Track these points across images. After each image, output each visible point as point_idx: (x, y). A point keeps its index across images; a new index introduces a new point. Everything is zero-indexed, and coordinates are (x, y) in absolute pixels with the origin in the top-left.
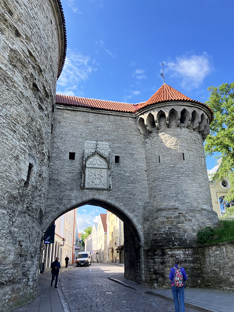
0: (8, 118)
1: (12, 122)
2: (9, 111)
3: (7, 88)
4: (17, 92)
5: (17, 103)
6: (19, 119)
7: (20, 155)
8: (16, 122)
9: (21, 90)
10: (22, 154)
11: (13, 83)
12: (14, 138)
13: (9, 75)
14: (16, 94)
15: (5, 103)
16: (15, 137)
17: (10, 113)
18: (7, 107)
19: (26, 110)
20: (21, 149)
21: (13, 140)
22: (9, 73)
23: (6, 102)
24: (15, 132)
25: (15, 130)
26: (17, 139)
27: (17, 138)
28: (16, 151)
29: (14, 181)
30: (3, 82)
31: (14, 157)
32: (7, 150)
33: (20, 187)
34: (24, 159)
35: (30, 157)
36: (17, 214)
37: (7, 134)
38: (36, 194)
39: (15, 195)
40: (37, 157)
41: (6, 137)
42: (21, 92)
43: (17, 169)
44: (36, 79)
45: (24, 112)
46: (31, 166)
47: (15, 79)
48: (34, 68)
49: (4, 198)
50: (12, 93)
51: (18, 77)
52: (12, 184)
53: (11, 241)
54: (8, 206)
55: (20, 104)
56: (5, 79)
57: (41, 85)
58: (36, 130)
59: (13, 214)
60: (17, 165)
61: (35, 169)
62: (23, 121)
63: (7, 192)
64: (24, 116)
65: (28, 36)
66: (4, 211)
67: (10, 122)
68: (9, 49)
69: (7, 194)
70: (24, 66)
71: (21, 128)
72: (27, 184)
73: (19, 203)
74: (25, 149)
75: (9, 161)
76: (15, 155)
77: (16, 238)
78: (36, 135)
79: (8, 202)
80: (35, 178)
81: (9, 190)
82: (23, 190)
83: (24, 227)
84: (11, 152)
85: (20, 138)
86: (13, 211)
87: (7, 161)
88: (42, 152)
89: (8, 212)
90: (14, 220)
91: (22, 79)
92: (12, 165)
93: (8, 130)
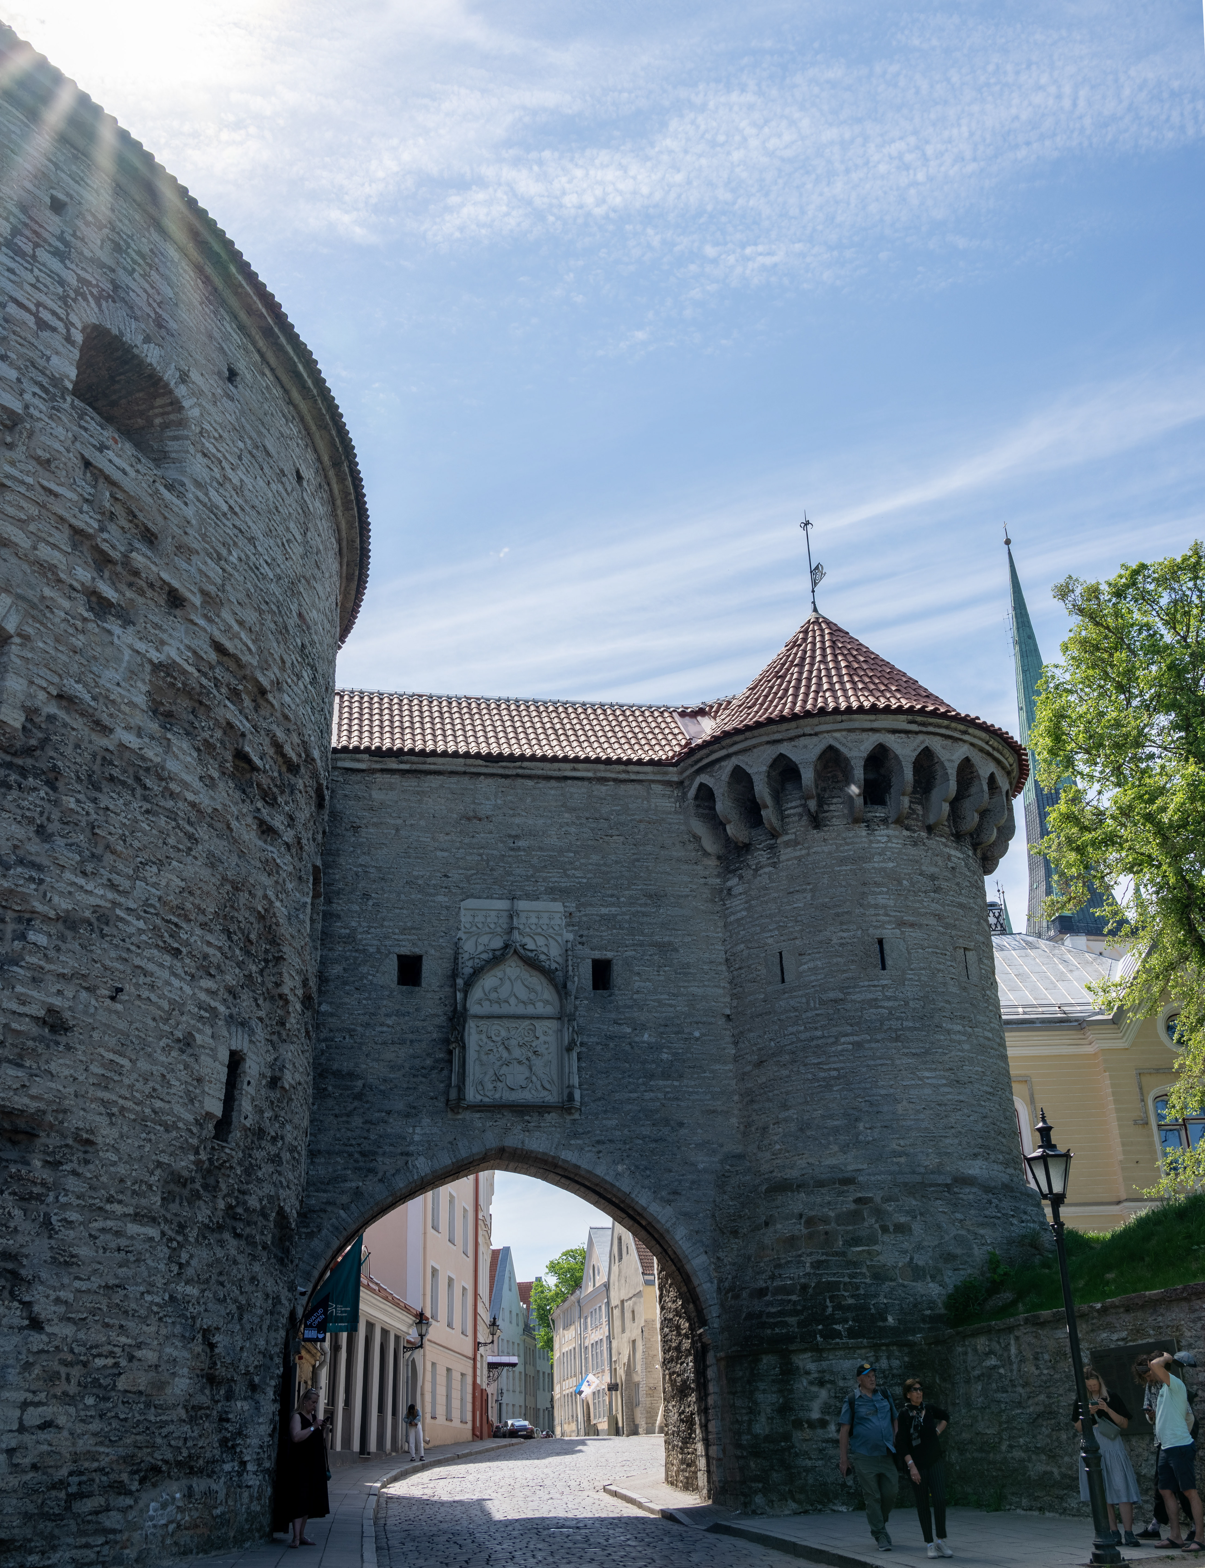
0: (153, 911)
1: (168, 921)
2: (155, 885)
3: (147, 806)
4: (178, 809)
5: (179, 850)
6: (188, 906)
7: (199, 1031)
8: (179, 915)
9: (190, 797)
10: (204, 1024)
11: (164, 784)
12: (176, 975)
13: (151, 761)
14: (175, 820)
15: (141, 863)
16: (180, 971)
17: (158, 893)
18: (148, 875)
19: (212, 862)
20: (200, 1008)
21: (170, 985)
22: (150, 754)
23: (144, 856)
24: (176, 953)
25: (176, 945)
26: (183, 975)
27: (186, 973)
28: (184, 1018)
29: (181, 1125)
30: (133, 790)
31: (179, 1041)
32: (153, 1024)
33: (201, 1141)
34: (211, 1041)
35: (233, 1029)
36: (192, 1234)
37: (151, 967)
38: (259, 1155)
39: (185, 1173)
40: (261, 1019)
41: (148, 980)
42: (193, 805)
43: (189, 1080)
44: (243, 735)
45: (205, 873)
46: (235, 1061)
47: (172, 766)
48: (235, 695)
49: (150, 1186)
50: (162, 821)
51: (181, 756)
52: (174, 1134)
53: (178, 1329)
54: (163, 1212)
55: (190, 849)
56: (138, 779)
57: (267, 741)
58: (252, 919)
59: (180, 1238)
60: (187, 1067)
61: (253, 1067)
62: (203, 906)
63: (159, 1164)
64: (205, 888)
65: (212, 589)
66: (152, 1232)
67: (158, 922)
68: (148, 668)
69: (158, 1172)
70: (201, 703)
71: (198, 931)
72: (223, 1126)
73: (199, 1197)
74: (213, 1004)
75: (163, 1058)
76: (179, 1034)
77: (193, 1318)
78: (253, 937)
79: (163, 1199)
80: (253, 1100)
81: (165, 1159)
82: (213, 1148)
83: (221, 1279)
84: (166, 1028)
85: (193, 971)
86: (181, 1228)
87: (155, 1062)
88: (279, 991)
89: (163, 1234)
90: (184, 1257)
91: (195, 754)
92: (173, 1070)
93: (155, 952)
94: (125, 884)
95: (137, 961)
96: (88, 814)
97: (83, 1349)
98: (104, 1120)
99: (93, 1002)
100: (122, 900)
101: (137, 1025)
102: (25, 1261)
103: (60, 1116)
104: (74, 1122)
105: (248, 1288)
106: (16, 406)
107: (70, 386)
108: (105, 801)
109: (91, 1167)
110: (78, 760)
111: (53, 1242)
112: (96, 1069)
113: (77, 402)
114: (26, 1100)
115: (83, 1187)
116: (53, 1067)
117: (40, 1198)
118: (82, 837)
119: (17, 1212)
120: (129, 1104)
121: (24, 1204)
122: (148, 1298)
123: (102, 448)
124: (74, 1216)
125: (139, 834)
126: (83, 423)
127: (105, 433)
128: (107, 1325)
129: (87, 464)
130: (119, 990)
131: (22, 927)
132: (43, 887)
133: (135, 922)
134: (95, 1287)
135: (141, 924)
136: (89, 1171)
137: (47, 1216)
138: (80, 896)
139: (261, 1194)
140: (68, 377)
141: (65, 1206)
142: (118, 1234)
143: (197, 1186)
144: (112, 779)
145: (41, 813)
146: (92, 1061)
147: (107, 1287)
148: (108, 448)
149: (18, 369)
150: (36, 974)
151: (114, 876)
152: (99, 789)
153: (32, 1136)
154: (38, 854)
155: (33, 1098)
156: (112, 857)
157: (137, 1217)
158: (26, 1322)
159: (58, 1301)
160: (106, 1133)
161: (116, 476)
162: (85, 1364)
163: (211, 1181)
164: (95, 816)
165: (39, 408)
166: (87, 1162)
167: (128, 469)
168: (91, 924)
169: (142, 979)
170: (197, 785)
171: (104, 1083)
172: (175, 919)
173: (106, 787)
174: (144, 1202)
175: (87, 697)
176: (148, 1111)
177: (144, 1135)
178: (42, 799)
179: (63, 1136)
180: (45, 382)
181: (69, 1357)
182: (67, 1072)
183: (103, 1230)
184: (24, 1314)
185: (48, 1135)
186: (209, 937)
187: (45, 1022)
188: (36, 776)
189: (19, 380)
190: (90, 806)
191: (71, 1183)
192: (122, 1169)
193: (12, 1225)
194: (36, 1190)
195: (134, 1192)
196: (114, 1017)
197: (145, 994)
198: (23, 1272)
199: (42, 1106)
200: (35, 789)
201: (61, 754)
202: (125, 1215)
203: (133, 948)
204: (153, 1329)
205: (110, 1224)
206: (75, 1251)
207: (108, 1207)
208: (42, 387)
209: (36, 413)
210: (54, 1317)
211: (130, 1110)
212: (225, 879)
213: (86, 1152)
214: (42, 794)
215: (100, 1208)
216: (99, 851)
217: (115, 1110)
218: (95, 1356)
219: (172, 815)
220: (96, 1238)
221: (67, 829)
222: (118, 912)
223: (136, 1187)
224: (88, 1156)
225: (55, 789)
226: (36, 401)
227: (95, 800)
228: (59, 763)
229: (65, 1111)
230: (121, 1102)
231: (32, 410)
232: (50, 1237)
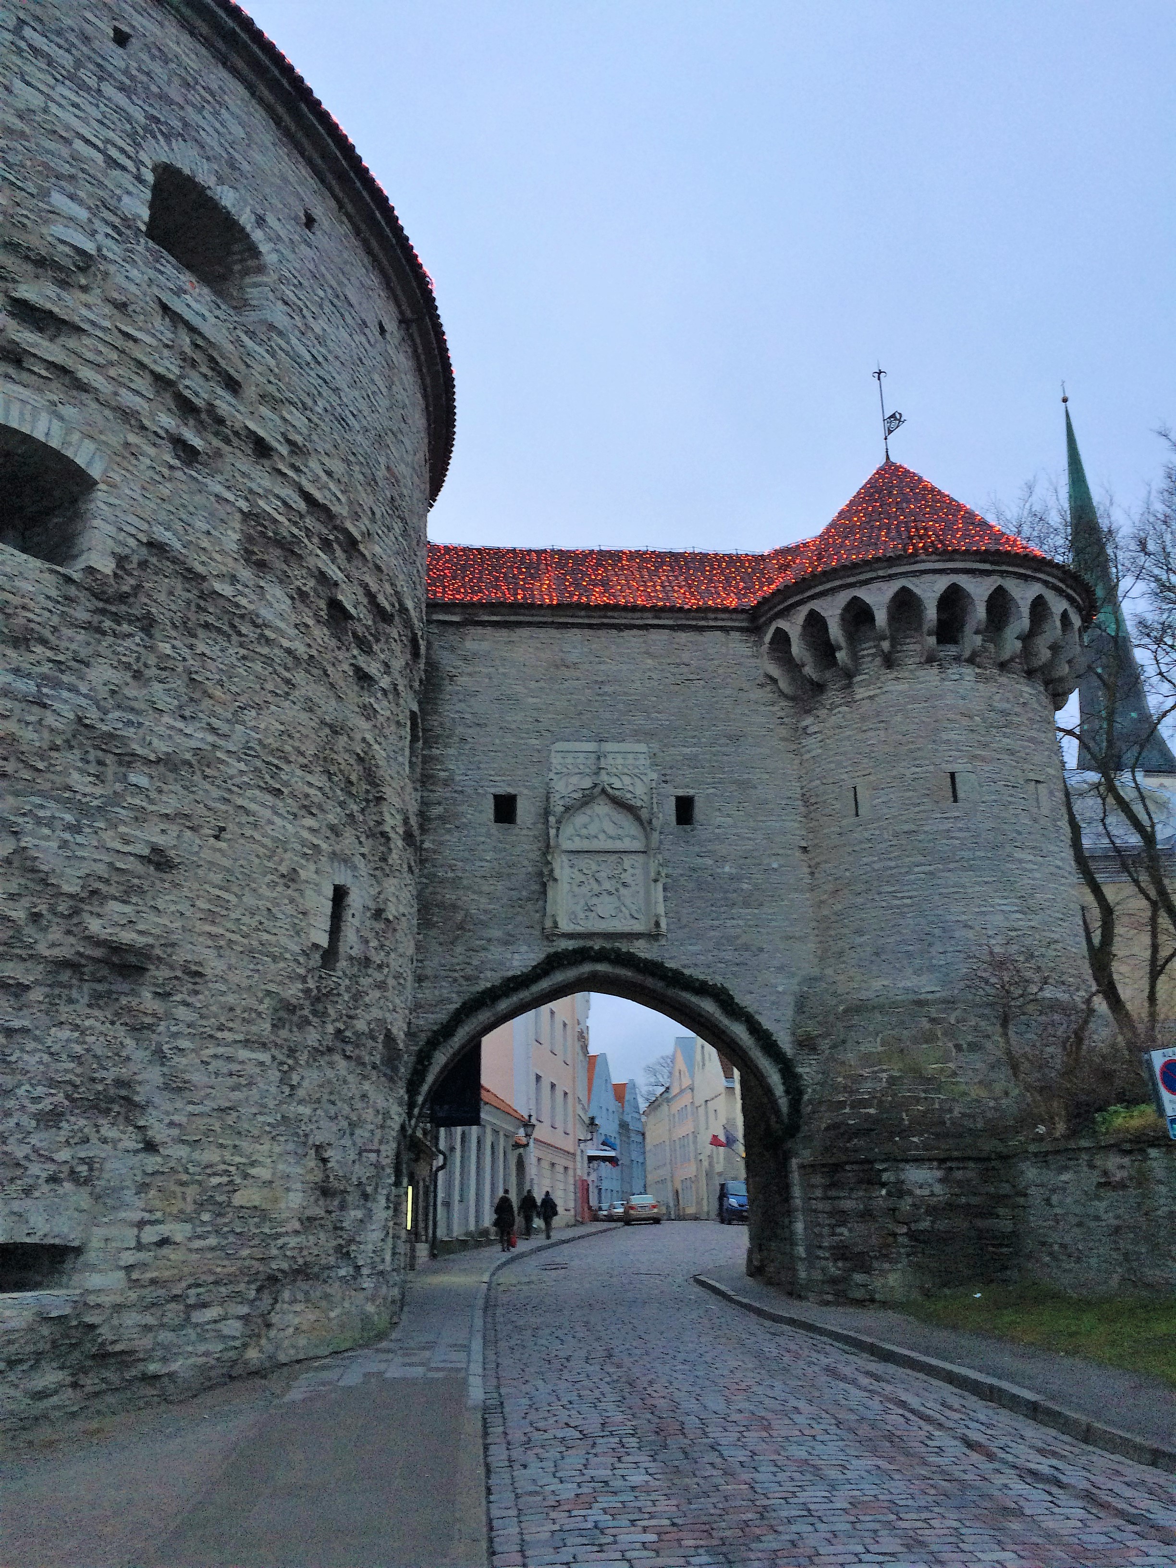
0: (253, 753)
1: (268, 763)
2: (255, 729)
3: (243, 652)
6: (288, 748)
7: (302, 867)
8: (280, 758)
9: (286, 643)
10: (308, 860)
11: (259, 631)
13: (245, 608)
16: (282, 811)
18: (247, 719)
19: (310, 707)
20: (303, 846)
21: (273, 823)
22: (243, 601)
23: (243, 699)
24: (278, 793)
25: (278, 786)
26: (285, 814)
27: (288, 812)
28: (289, 855)
29: (288, 956)
30: (229, 636)
31: (283, 876)
32: (257, 861)
33: (309, 971)
34: (315, 876)
35: (336, 864)
36: (303, 1058)
37: (253, 807)
38: (365, 981)
39: (294, 1001)
40: (363, 855)
41: (250, 819)
42: (289, 651)
43: (295, 913)
44: (336, 584)
45: (304, 716)
46: (340, 895)
47: (266, 614)
48: (326, 545)
49: (259, 1014)
50: (258, 667)
51: (276, 605)
52: (282, 965)
53: (291, 1147)
54: (273, 1038)
55: (287, 694)
56: (232, 626)
57: (360, 591)
58: (352, 761)
59: (290, 1062)
60: (292, 901)
61: (356, 900)
62: (303, 748)
63: (269, 993)
64: (304, 731)
65: (299, 439)
66: (265, 1057)
67: (259, 764)
68: (238, 516)
69: (267, 1001)
70: (292, 552)
71: (299, 772)
72: (330, 955)
73: (309, 1023)
74: (316, 842)
75: (267, 893)
76: (283, 869)
77: (306, 1135)
78: (354, 778)
79: (273, 1025)
80: (358, 930)
81: (272, 987)
82: (320, 977)
83: (332, 1098)
84: (270, 865)
85: (295, 810)
86: (292, 1052)
87: (260, 897)
88: (380, 829)
89: (274, 1058)
90: (295, 1079)
91: (289, 602)
92: (278, 905)
93: (257, 792)
94: (224, 728)
95: (240, 802)
96: (184, 659)
97: (198, 1169)
98: (212, 953)
99: (198, 841)
100: (221, 742)
101: (241, 862)
102: (138, 1089)
103: (169, 950)
104: (181, 956)
105: (359, 1105)
106: (90, 247)
107: (143, 228)
108: (201, 648)
109: (200, 997)
110: (173, 607)
111: (165, 1069)
112: (201, 904)
113: (151, 244)
114: (134, 935)
115: (191, 1016)
116: (160, 904)
117: (150, 1027)
118: (179, 682)
119: (128, 1041)
120: (235, 937)
121: (137, 1034)
122: (260, 1118)
123: (179, 292)
124: (184, 1044)
125: (236, 679)
126: (158, 266)
127: (181, 276)
128: (222, 1146)
129: (165, 308)
130: (222, 829)
131: (123, 770)
132: (141, 731)
133: (236, 764)
134: (207, 1109)
135: (242, 766)
136: (200, 1001)
137: (159, 1045)
138: (179, 739)
139: (369, 1018)
140: (140, 217)
141: (175, 1035)
142: (229, 1059)
143: (306, 1012)
144: (207, 626)
145: (138, 659)
146: (198, 897)
147: (220, 1110)
148: (185, 292)
149: (89, 208)
150: (138, 815)
151: (213, 721)
152: (195, 636)
153: (141, 970)
154: (136, 699)
155: (141, 933)
156: (211, 702)
157: (246, 1043)
158: (141, 1145)
159: (171, 1124)
160: (214, 965)
161: (196, 321)
162: (200, 1183)
163: (320, 1007)
164: (192, 662)
165: (113, 251)
166: (196, 993)
167: (207, 314)
168: (191, 766)
169: (244, 819)
170: (293, 632)
171: (211, 917)
172: (276, 762)
173: (201, 632)
174: (254, 1029)
175: (178, 545)
176: (255, 943)
177: (252, 966)
178: (138, 645)
179: (172, 968)
180: (117, 221)
181: (185, 1177)
182: (173, 908)
183: (215, 1056)
184: (139, 1138)
185: (157, 968)
186: (309, 778)
187: (150, 861)
188: (130, 623)
189: (90, 220)
190: (186, 652)
191: (181, 1012)
192: (231, 999)
193: (124, 1054)
194: (148, 1020)
195: (244, 1019)
196: (218, 854)
197: (248, 832)
198: (137, 1098)
199: (150, 940)
200: (130, 635)
201: (155, 601)
202: (236, 1042)
203: (235, 789)
204: (267, 1147)
205: (221, 1050)
206: (187, 1077)
207: (219, 1035)
208: (115, 228)
209: (110, 255)
210: (168, 1140)
211: (235, 943)
212: (323, 722)
213: (195, 983)
214: (137, 639)
215: (211, 1036)
216: (197, 695)
217: (222, 943)
218: (209, 1175)
219: (268, 661)
220: (208, 1063)
221: (164, 674)
222: (219, 754)
223: (246, 1015)
224: (197, 988)
225: (151, 636)
226: (109, 242)
227: (191, 647)
228: (153, 610)
229: (173, 945)
230: (229, 935)
231: (105, 252)
232: (163, 1065)
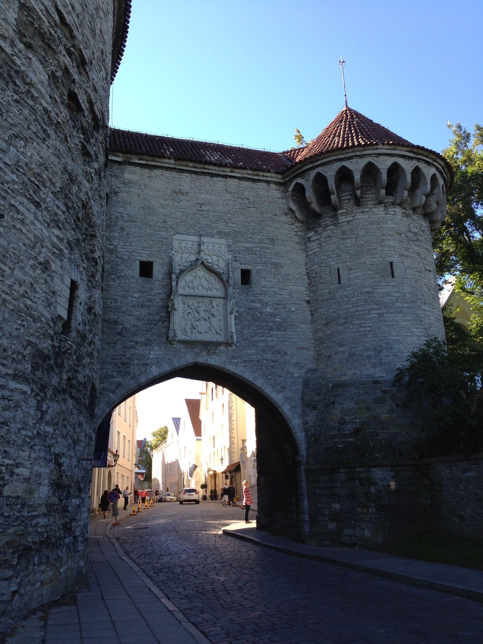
0: (22, 171)
1: (31, 181)
2: (22, 153)
3: (15, 97)
5: (38, 137)
6: (45, 176)
7: (53, 261)
8: (39, 181)
9: (45, 104)
10: (56, 258)
11: (27, 87)
12: (38, 220)
14: (35, 115)
15: (13, 134)
16: (40, 218)
17: (26, 160)
18: (18, 145)
19: (59, 155)
20: (53, 247)
21: (35, 225)
22: (18, 62)
23: (16, 130)
24: (38, 205)
25: (37, 200)
26: (43, 221)
28: (44, 250)
29: (43, 319)
30: (7, 83)
31: (41, 264)
32: (24, 248)
33: (55, 333)
34: (60, 270)
35: (72, 267)
36: (49, 393)
37: (21, 209)
39: (46, 352)
40: (84, 268)
41: (20, 217)
42: (46, 110)
43: (48, 291)
44: (74, 82)
45: (54, 159)
46: (74, 287)
47: (33, 77)
49: (24, 357)
50: (27, 112)
51: (39, 75)
52: (39, 324)
53: (41, 454)
54: (32, 376)
55: (45, 139)
56: (10, 76)
58: (79, 205)
59: (42, 394)
60: (46, 282)
61: (81, 294)
62: (54, 180)
63: (30, 343)
64: (55, 169)
66: (25, 388)
67: (26, 180)
69: (29, 348)
70: (49, 45)
71: (51, 196)
72: (67, 326)
74: (61, 247)
75: (31, 273)
76: (41, 259)
77: (50, 447)
78: (80, 216)
79: (32, 367)
80: (82, 315)
81: (33, 340)
82: (61, 339)
84: (33, 253)
85: (49, 221)
86: (43, 388)
87: (26, 274)
89: (32, 390)
90: (44, 407)
91: (47, 77)
92: (37, 282)
93: (25, 200)
95: (13, 202)
105: (78, 430)
120: (9, 298)
125: (12, 114)
133: (10, 174)
135: (14, 177)
157: (16, 377)
163: (60, 360)
169: (16, 215)
170: (48, 98)
172: (36, 182)
174: (20, 367)
176: (22, 306)
177: (19, 322)
186: (58, 203)
195: (13, 359)
197: (18, 226)
202: (8, 375)
203: (10, 192)
204: (26, 454)
212: (65, 169)
219: (33, 111)
223: (15, 356)
